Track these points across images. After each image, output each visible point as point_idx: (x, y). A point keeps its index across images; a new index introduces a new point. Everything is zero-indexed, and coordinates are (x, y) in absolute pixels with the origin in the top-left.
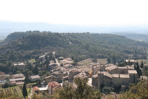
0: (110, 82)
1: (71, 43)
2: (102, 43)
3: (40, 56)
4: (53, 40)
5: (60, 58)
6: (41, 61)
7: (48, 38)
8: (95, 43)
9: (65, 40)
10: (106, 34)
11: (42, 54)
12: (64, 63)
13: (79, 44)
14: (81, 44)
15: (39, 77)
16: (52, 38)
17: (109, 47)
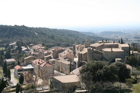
0: (100, 57)
1: (37, 34)
2: (63, 36)
3: (10, 44)
4: (20, 31)
5: (30, 45)
6: (12, 48)
7: (15, 29)
8: (57, 35)
9: (31, 31)
10: (63, 30)
11: (11, 42)
12: (37, 48)
13: (44, 35)
14: (46, 35)
15: (15, 60)
16: (19, 29)
17: (70, 39)
